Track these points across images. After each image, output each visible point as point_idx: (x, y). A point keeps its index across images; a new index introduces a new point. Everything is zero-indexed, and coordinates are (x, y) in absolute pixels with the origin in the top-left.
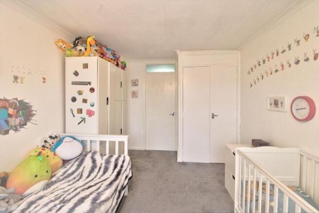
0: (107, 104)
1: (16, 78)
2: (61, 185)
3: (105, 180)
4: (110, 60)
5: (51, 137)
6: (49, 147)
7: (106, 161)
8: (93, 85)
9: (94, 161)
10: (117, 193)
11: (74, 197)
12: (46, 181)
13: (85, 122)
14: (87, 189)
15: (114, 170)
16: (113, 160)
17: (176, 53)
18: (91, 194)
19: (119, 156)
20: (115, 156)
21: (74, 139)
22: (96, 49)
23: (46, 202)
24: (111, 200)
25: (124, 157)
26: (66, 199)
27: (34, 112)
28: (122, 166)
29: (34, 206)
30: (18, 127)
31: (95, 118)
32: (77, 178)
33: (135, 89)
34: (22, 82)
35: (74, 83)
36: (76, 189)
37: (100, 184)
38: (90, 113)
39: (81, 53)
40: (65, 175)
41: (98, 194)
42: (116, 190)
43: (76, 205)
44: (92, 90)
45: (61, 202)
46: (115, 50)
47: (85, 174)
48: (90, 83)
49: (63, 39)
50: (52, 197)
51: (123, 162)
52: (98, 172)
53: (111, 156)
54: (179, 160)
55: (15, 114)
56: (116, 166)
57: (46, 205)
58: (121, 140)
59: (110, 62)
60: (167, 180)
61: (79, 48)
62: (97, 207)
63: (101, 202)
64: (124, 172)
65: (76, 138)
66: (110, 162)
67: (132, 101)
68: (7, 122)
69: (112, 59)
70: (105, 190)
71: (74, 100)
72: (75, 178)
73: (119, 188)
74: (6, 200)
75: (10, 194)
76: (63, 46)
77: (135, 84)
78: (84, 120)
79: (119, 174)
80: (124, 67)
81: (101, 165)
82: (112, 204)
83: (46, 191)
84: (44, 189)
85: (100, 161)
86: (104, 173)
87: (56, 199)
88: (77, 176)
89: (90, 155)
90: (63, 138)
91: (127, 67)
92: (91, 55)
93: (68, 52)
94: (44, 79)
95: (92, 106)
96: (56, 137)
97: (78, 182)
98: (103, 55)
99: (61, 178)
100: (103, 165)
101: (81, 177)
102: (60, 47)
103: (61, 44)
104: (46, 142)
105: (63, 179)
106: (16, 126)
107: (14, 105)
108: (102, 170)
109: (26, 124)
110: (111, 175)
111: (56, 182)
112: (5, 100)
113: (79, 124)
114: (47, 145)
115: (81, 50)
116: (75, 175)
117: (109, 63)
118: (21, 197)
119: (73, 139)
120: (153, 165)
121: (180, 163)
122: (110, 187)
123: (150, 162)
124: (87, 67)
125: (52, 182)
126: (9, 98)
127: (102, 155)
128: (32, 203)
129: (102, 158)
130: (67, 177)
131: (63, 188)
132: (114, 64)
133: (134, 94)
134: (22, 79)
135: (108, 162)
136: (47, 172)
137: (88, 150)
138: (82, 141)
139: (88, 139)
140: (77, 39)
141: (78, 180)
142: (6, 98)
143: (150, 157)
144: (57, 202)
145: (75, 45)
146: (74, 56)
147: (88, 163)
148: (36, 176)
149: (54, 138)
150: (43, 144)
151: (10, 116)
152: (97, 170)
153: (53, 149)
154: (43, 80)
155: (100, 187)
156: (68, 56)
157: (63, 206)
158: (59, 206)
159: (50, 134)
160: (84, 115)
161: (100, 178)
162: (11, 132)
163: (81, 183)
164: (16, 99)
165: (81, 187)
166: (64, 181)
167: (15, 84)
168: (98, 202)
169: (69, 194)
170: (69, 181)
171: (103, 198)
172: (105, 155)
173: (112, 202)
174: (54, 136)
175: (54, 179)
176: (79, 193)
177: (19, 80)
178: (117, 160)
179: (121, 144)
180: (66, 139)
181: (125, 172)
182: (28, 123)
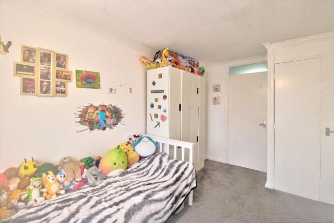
0: (180, 110)
1: (111, 90)
2: (132, 176)
3: (163, 182)
4: (184, 67)
5: (135, 136)
6: (132, 143)
7: (170, 164)
8: (166, 93)
9: (161, 162)
10: (173, 199)
11: (136, 188)
12: (123, 170)
13: (159, 126)
14: (147, 185)
15: (174, 174)
16: (176, 165)
17: (264, 47)
18: (148, 190)
19: (184, 163)
20: (180, 162)
21: (151, 139)
22: (171, 59)
23: (117, 186)
24: (165, 202)
25: (188, 165)
26: (130, 188)
27: (123, 115)
28: (183, 173)
29: (109, 186)
30: (112, 126)
31: (167, 122)
32: (145, 174)
33: (216, 94)
34: (115, 93)
35: (153, 92)
36: (139, 183)
37: (159, 184)
38: (164, 118)
39: (158, 65)
40: (138, 169)
41: (153, 192)
42: (172, 194)
43: (133, 195)
44: (165, 97)
45: (125, 189)
46: (192, 57)
47: (151, 172)
48: (163, 91)
49: (145, 55)
50: (122, 183)
51: (185, 169)
52: (161, 173)
53: (177, 161)
54: (268, 185)
55: (110, 115)
56: (176, 172)
57: (115, 188)
58: (186, 147)
59: (184, 69)
60: (243, 205)
61: (157, 61)
62: (147, 204)
63: (152, 200)
64: (184, 180)
65: (153, 139)
66: (173, 166)
67: (212, 108)
68: (105, 121)
69: (186, 66)
70: (160, 190)
71: (152, 106)
72: (143, 173)
73: (176, 194)
74: (96, 177)
75: (99, 173)
76: (145, 61)
77: (216, 89)
78: (159, 124)
79: (178, 180)
80: (202, 73)
81: (165, 167)
82: (165, 207)
83: (121, 178)
84: (120, 176)
85: (166, 163)
86: (165, 175)
87: (124, 186)
88: (146, 172)
89: (159, 156)
90: (142, 138)
91: (205, 72)
92: (164, 65)
93: (148, 66)
94: (131, 89)
95: (165, 112)
96: (138, 136)
97: (144, 177)
98: (176, 64)
99: (135, 170)
100: (167, 168)
101: (147, 174)
102: (143, 63)
103: (143, 60)
104: (130, 139)
105: (135, 172)
106: (110, 125)
107: (109, 110)
108: (164, 172)
109: (117, 124)
110: (170, 179)
111: (130, 172)
112: (104, 106)
113: (155, 127)
114: (131, 142)
115: (158, 62)
116: (144, 170)
117: (182, 71)
118: (105, 177)
119: (149, 140)
120: (231, 183)
121: (267, 189)
122: (165, 190)
123: (228, 178)
124: (161, 77)
125: (127, 172)
126: (106, 104)
127: (169, 158)
128: (109, 183)
129: (168, 161)
130: (138, 171)
131: (132, 179)
132: (188, 71)
133: (216, 100)
134: (115, 90)
135: (171, 166)
136: (123, 162)
137: (161, 151)
138: (156, 142)
139: (161, 141)
140: (157, 53)
141: (145, 176)
142: (105, 104)
143: (230, 173)
144: (124, 188)
145: (155, 59)
146: (153, 68)
147: (156, 162)
148: (115, 164)
149: (136, 137)
150: (129, 140)
151: (107, 117)
152: (160, 171)
153: (134, 145)
154: (129, 91)
155: (157, 186)
156: (148, 69)
157: (125, 193)
158: (122, 192)
159: (134, 133)
160: (159, 120)
161: (160, 179)
162: (107, 129)
163: (145, 178)
164: (111, 105)
165: (144, 182)
166: (135, 173)
167: (111, 94)
168: (150, 199)
169: (133, 185)
170: (139, 174)
171: (155, 197)
172: (172, 159)
173: (166, 205)
174: (137, 135)
175: (129, 170)
176: (140, 186)
177: (113, 91)
178: (180, 166)
179: (187, 150)
180: (144, 139)
181: (186, 180)
182: (119, 124)
